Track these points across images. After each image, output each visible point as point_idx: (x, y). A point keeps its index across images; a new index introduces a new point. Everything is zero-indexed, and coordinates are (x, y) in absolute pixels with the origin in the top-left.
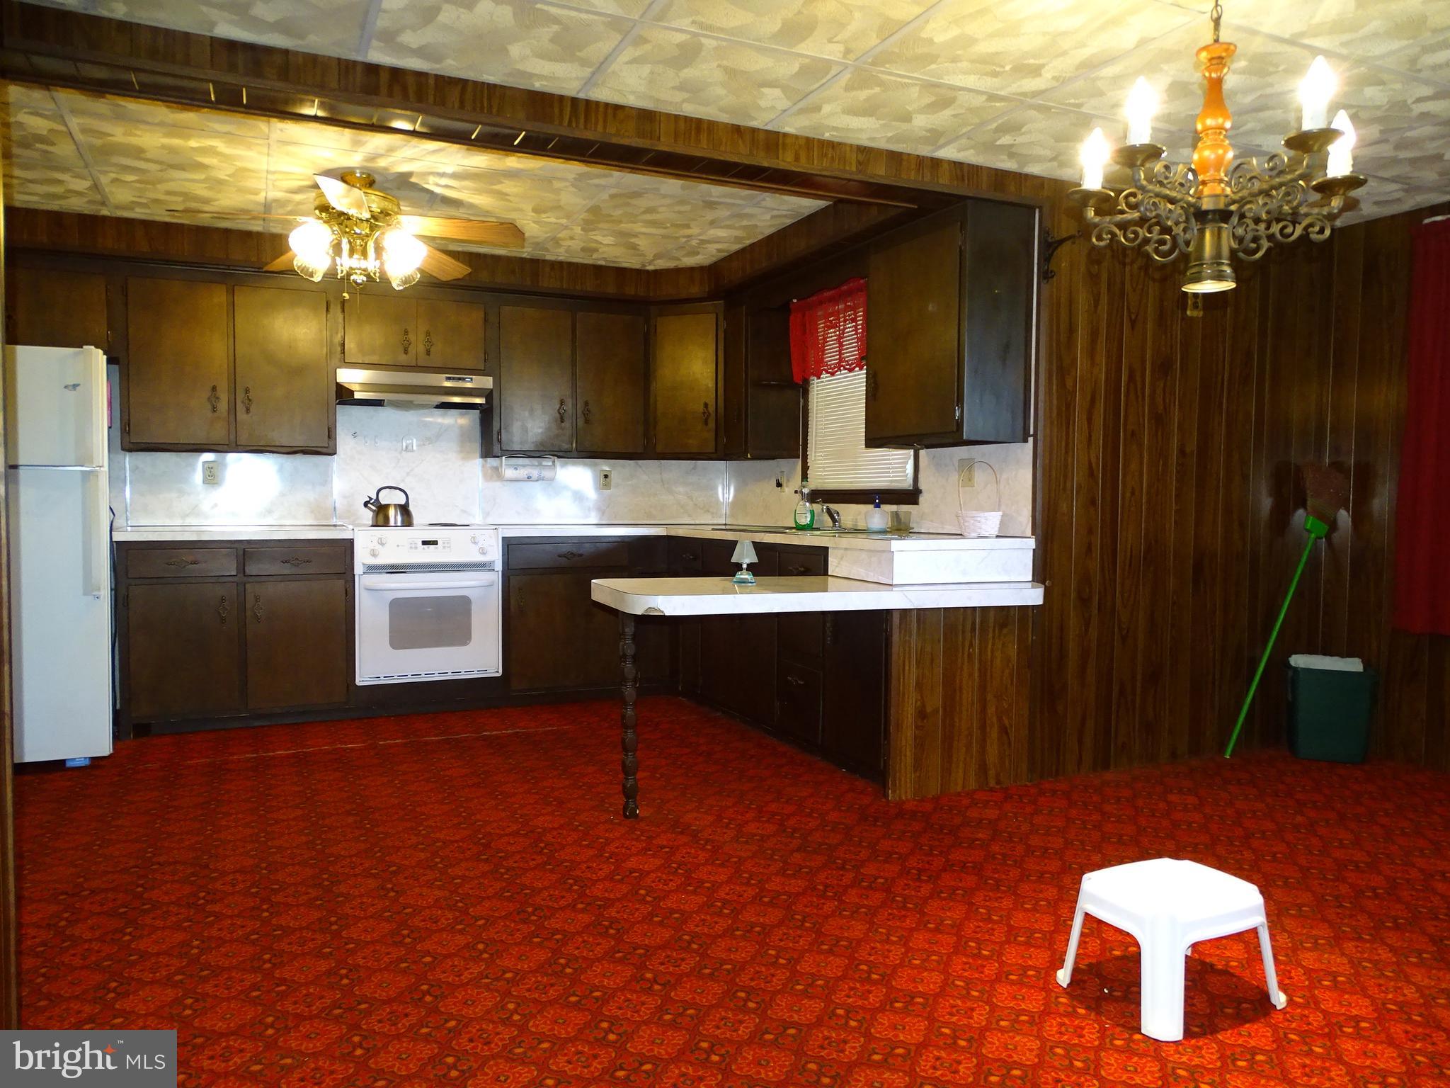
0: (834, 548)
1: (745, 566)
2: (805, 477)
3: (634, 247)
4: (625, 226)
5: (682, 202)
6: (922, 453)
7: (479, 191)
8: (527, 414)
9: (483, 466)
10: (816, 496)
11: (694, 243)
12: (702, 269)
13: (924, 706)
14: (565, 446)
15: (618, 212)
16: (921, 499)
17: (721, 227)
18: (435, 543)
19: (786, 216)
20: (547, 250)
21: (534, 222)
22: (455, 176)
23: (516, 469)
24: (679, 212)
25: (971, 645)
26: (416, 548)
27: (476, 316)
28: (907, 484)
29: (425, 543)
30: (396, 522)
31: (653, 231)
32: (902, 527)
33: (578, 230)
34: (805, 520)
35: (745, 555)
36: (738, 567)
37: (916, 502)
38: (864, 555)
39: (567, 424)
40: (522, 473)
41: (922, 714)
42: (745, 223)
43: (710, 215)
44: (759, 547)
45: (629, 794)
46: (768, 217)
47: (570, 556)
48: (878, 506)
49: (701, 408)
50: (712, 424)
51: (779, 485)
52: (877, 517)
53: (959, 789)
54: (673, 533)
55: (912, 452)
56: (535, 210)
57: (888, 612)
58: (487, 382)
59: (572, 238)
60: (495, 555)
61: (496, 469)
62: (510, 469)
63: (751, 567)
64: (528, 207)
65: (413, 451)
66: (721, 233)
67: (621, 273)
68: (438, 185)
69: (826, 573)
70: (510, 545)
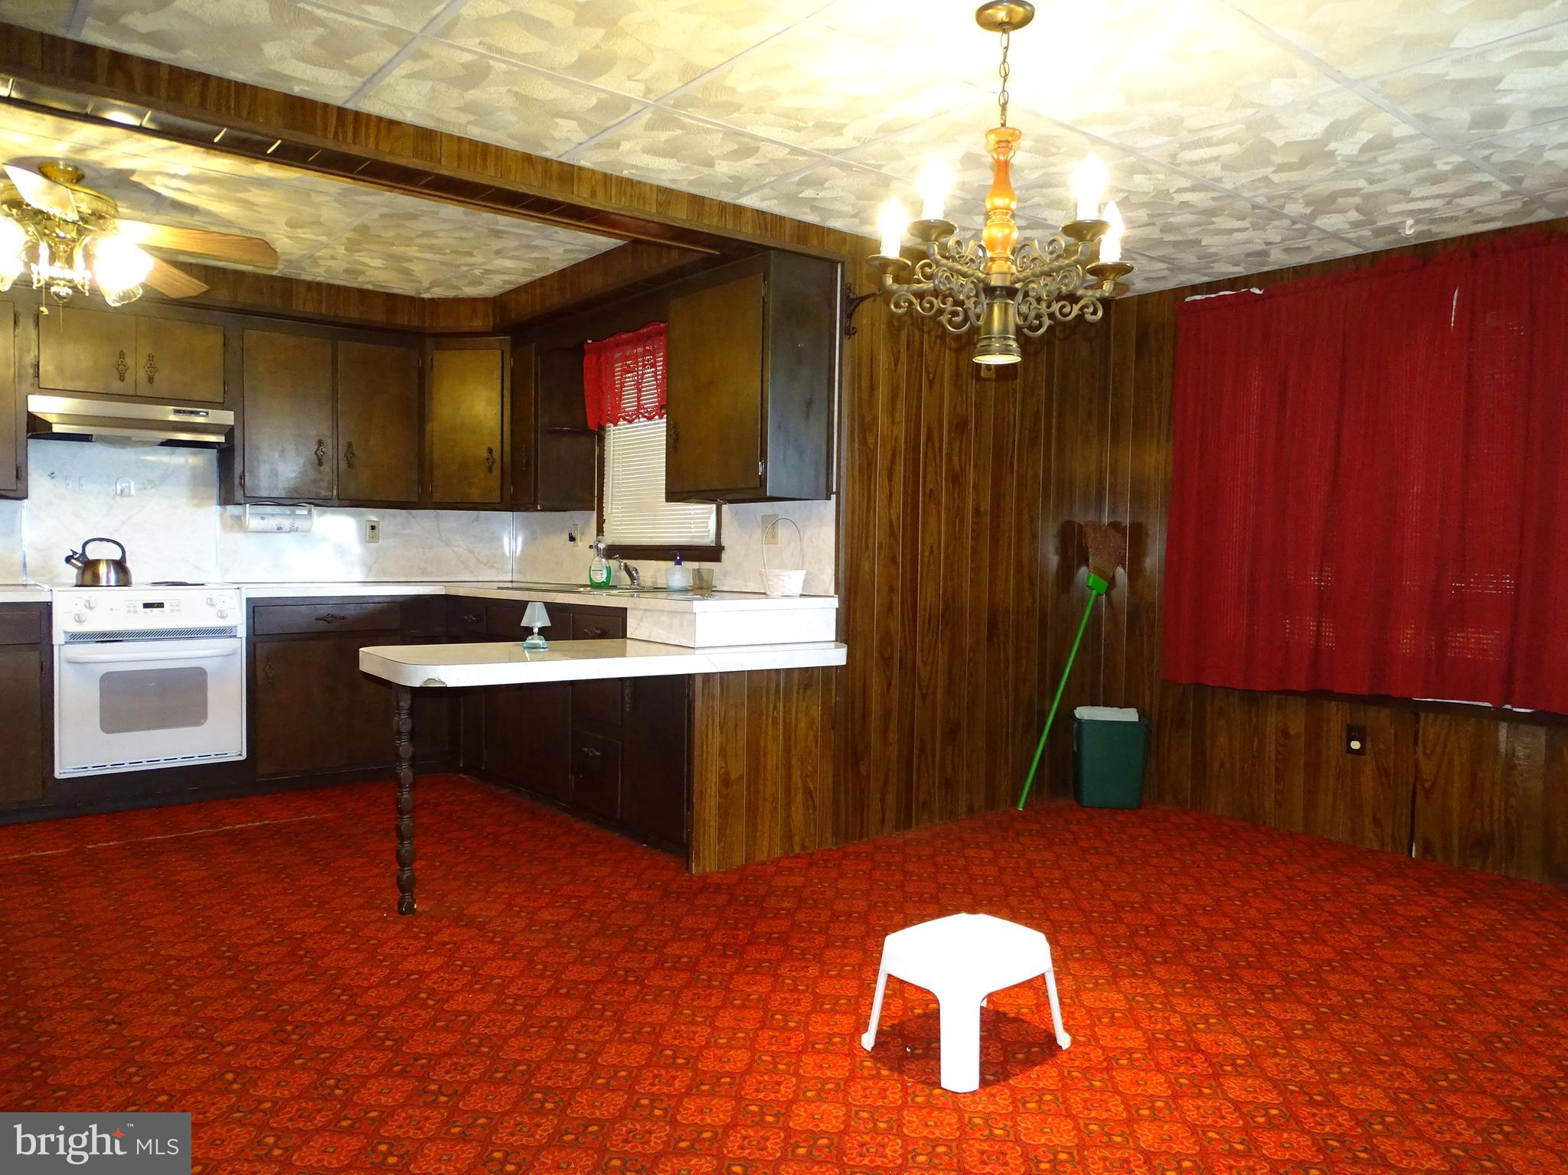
0: (632, 609)
1: (536, 630)
2: (600, 531)
3: (407, 272)
4: (397, 250)
5: (467, 229)
6: (725, 508)
7: (220, 198)
8: (277, 455)
9: (222, 515)
10: (614, 552)
11: (477, 272)
12: (485, 300)
13: (727, 773)
14: (324, 493)
15: (390, 234)
16: (724, 556)
17: (509, 258)
18: (161, 605)
19: (579, 251)
20: (303, 269)
21: (288, 237)
22: (188, 178)
23: (263, 518)
24: (461, 239)
25: (775, 707)
26: (135, 612)
27: (214, 339)
28: (709, 540)
29: (147, 606)
30: (108, 580)
31: (429, 256)
32: (704, 585)
33: (341, 250)
34: (601, 577)
35: (536, 618)
36: (529, 631)
37: (718, 559)
38: (665, 617)
39: (326, 468)
40: (272, 523)
41: (726, 782)
42: (535, 255)
43: (496, 244)
44: (552, 608)
45: (404, 887)
46: (561, 250)
47: (329, 618)
48: (679, 563)
49: (485, 454)
50: (497, 472)
51: (572, 539)
52: (678, 575)
53: (764, 857)
54: (453, 592)
55: (714, 506)
56: (289, 224)
57: (690, 677)
58: (227, 417)
59: (333, 258)
60: (238, 620)
61: (239, 519)
62: (254, 518)
63: (543, 631)
64: (281, 220)
65: (129, 495)
66: (508, 264)
67: (392, 300)
68: (166, 187)
69: (624, 636)
70: (255, 608)
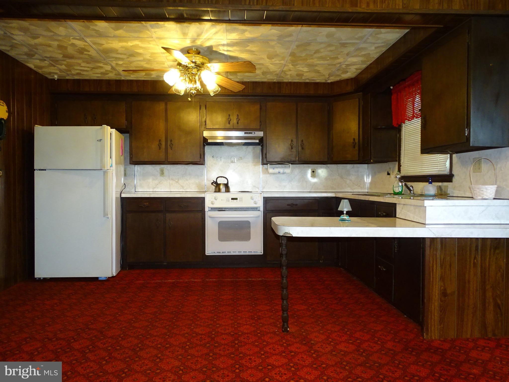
0: (399, 204)
1: (345, 212)
2: (399, 170)
3: (318, 72)
4: (310, 61)
5: (330, 45)
6: (454, 156)
7: (242, 52)
8: (277, 146)
9: (262, 168)
10: (406, 179)
11: (344, 66)
12: (352, 79)
13: (445, 289)
14: (293, 159)
15: (303, 55)
16: (454, 179)
17: (353, 57)
18: (236, 199)
19: (382, 46)
20: (283, 77)
21: (271, 64)
22: (228, 45)
23: (274, 169)
24: (331, 51)
25: (475, 258)
26: (229, 201)
27: (257, 107)
28: (446, 171)
29: (232, 199)
30: (223, 191)
31: (322, 62)
32: (443, 193)
33: (291, 66)
34: (399, 190)
35: (345, 207)
36: (342, 213)
37: (451, 181)
38: (412, 208)
39: (294, 150)
40: (276, 170)
41: (444, 294)
42: (363, 53)
43: (346, 51)
45: (285, 320)
46: (373, 48)
47: (292, 205)
48: (430, 183)
49: (352, 141)
50: (357, 148)
51: (389, 174)
52: (431, 189)
53: (469, 336)
54: (337, 196)
55: (449, 155)
56: (268, 58)
57: (424, 239)
58: (261, 134)
59: (290, 70)
60: (260, 204)
61: (267, 169)
62: (272, 169)
64: (265, 57)
65: (235, 162)
66: (355, 60)
67: (317, 85)
68: (224, 50)
69: (395, 217)
70: (267, 200)
